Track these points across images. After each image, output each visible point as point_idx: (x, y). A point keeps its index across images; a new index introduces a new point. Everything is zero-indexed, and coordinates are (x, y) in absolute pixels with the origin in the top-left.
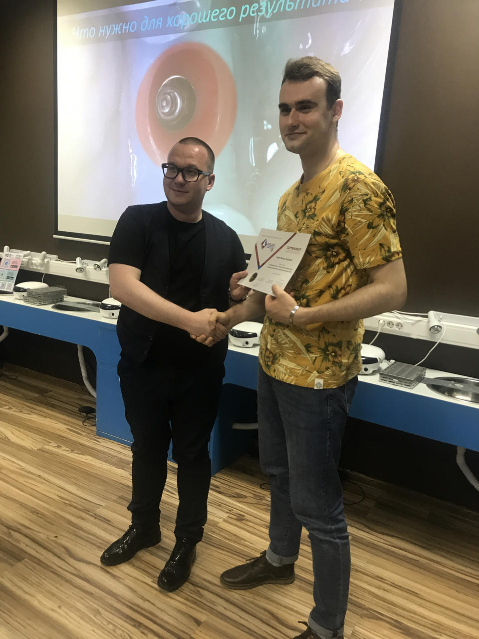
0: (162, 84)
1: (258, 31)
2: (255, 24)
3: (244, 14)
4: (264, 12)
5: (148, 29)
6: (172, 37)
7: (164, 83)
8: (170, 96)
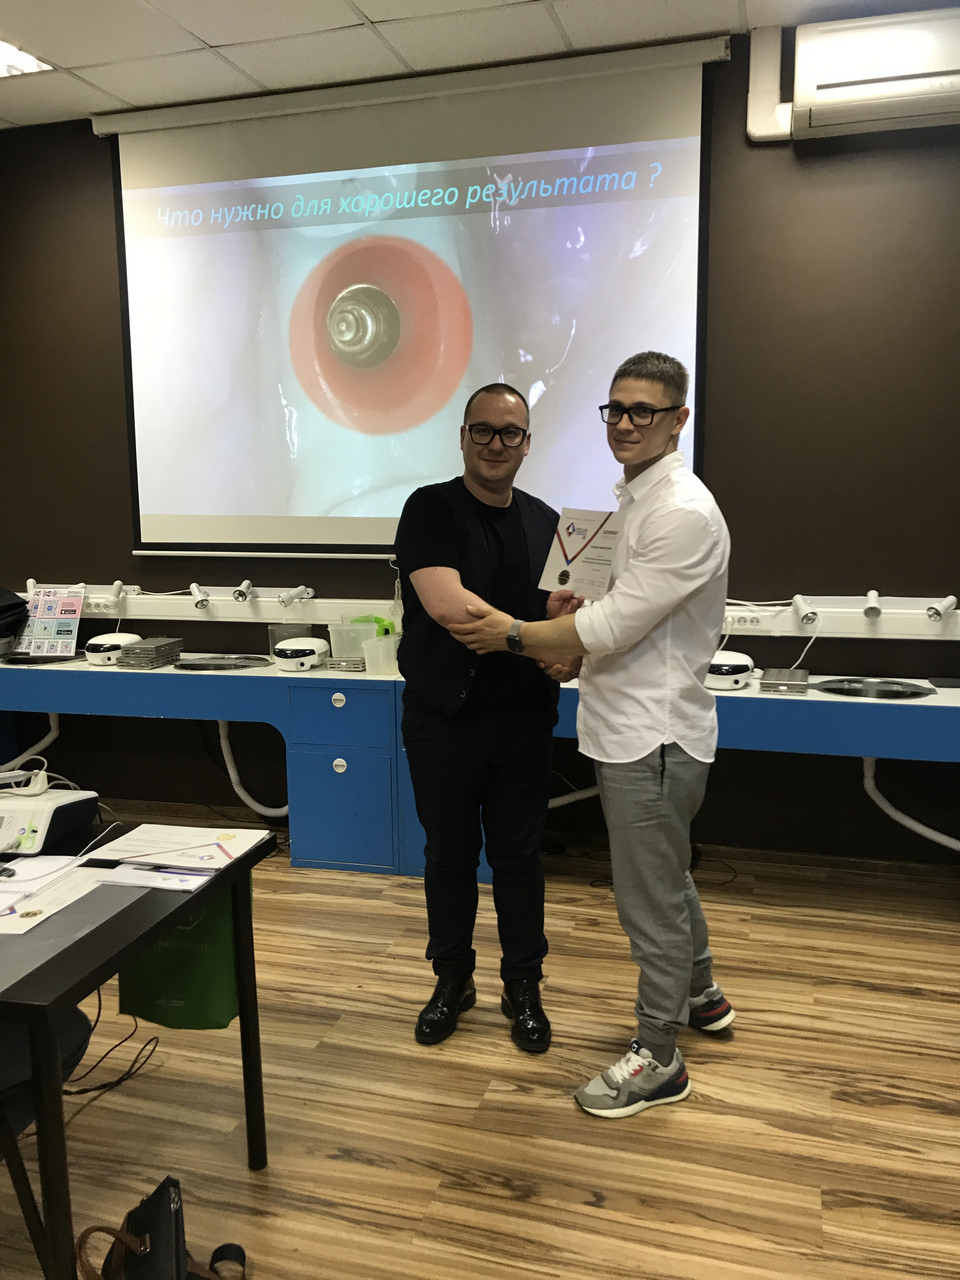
0: (336, 296)
1: (498, 223)
2: (492, 213)
3: (473, 197)
4: (505, 197)
5: (306, 215)
6: (349, 229)
7: (340, 296)
8: (353, 315)
